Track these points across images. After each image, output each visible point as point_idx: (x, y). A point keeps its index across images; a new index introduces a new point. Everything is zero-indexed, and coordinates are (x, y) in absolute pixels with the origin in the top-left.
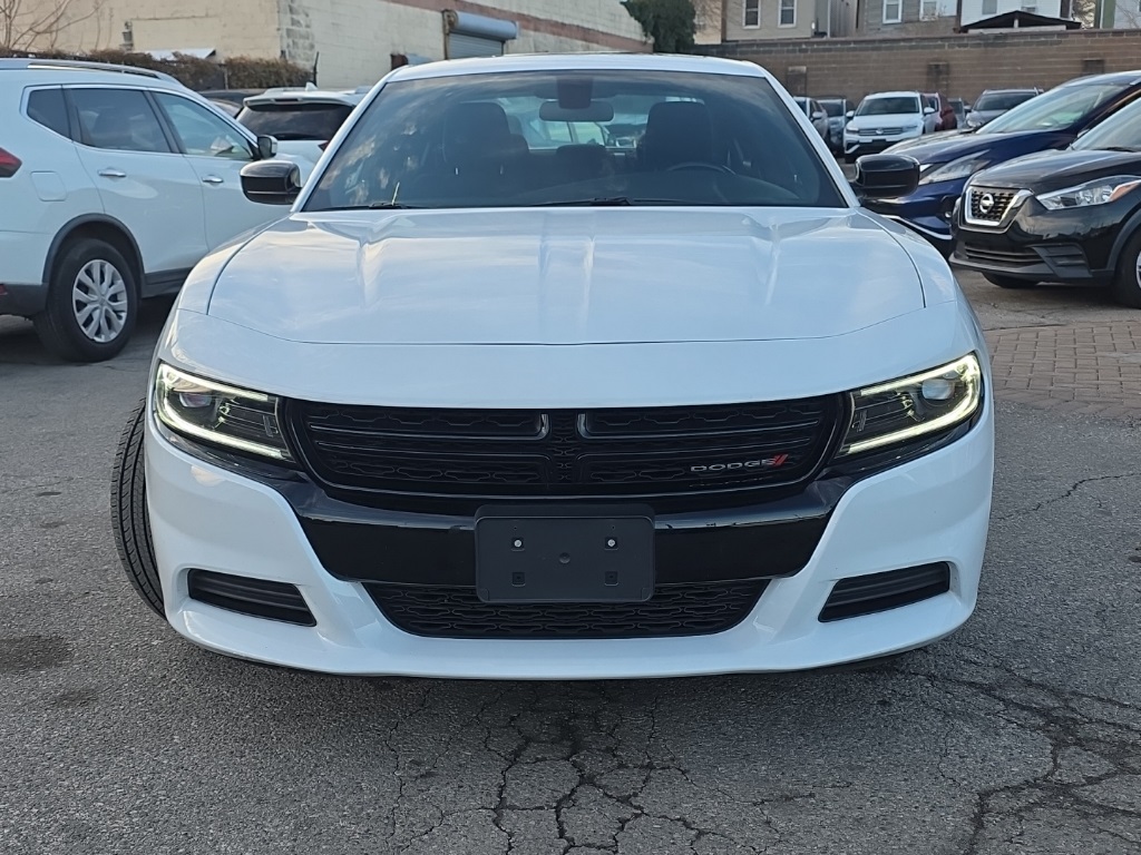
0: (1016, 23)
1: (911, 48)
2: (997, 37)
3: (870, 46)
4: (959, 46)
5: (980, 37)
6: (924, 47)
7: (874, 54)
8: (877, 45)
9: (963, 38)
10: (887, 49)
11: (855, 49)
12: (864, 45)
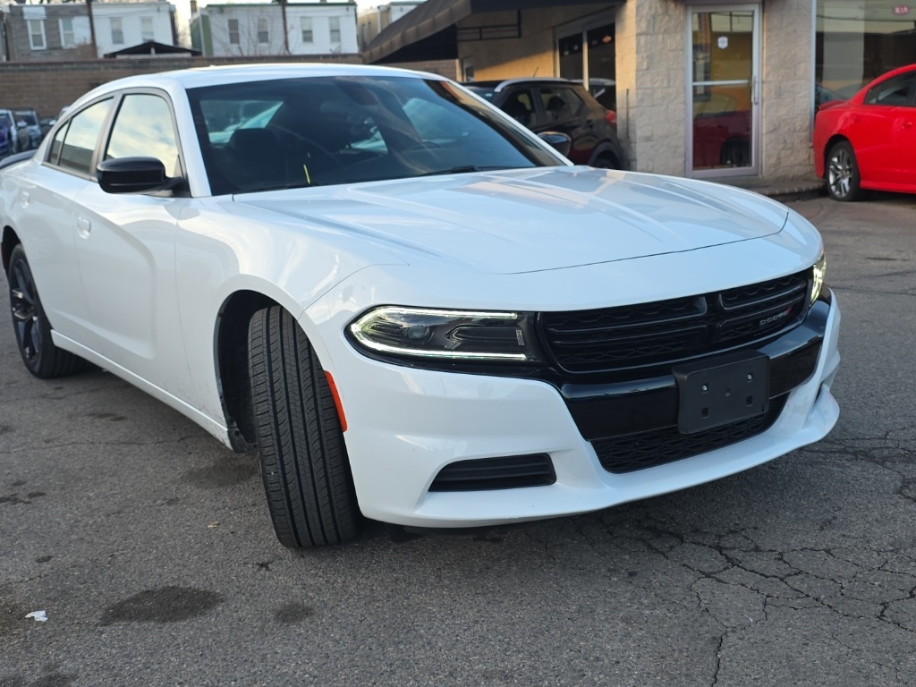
0: (153, 51)
1: (73, 69)
2: (141, 61)
3: (38, 68)
4: (113, 68)
5: (129, 61)
6: (84, 69)
7: (43, 75)
8: (43, 67)
9: (114, 62)
10: (53, 70)
11: (25, 71)
12: (32, 68)
